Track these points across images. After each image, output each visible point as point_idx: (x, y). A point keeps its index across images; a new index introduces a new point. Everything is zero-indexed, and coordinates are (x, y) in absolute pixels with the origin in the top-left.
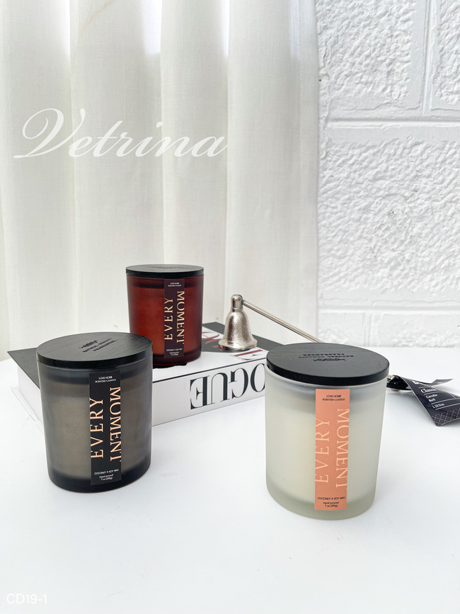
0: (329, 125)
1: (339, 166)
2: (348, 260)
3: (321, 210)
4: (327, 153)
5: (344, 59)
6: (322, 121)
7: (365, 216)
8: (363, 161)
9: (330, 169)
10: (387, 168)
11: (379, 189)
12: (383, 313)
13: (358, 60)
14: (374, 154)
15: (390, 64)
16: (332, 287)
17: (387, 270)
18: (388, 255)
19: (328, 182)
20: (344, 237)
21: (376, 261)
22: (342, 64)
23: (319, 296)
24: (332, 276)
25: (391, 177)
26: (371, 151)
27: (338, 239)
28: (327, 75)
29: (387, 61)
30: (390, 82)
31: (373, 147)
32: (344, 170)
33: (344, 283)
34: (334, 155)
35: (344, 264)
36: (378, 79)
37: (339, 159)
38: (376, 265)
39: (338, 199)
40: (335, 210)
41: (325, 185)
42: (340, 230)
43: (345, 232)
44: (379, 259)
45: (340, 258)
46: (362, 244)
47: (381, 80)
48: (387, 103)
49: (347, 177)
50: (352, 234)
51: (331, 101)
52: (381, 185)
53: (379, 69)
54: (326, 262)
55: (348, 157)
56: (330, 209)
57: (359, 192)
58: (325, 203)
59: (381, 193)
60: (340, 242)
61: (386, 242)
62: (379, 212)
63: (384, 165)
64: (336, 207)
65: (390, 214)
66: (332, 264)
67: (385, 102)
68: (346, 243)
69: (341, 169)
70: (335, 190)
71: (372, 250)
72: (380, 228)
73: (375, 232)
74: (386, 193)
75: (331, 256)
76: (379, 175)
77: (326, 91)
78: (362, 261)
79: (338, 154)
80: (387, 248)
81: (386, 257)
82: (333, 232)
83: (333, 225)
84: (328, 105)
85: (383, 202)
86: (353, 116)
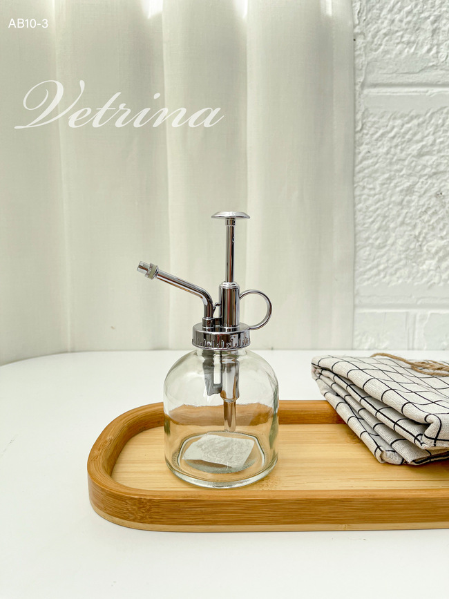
0: (366, 91)
1: (377, 140)
2: (389, 250)
3: (357, 192)
4: (363, 125)
5: (382, 15)
6: (358, 88)
7: (408, 198)
8: (406, 133)
9: (367, 144)
10: (435, 141)
11: (425, 167)
12: (429, 312)
13: (398, 17)
14: (419, 125)
15: (435, 21)
16: (370, 282)
17: (434, 262)
18: (435, 244)
19: (364, 159)
20: (384, 223)
21: (421, 250)
22: (380, 21)
23: (355, 292)
24: (371, 269)
25: (439, 151)
26: (415, 122)
27: (376, 226)
28: (362, 33)
29: (432, 18)
30: (435, 42)
31: (418, 116)
32: (383, 144)
33: (384, 277)
34: (372, 126)
35: (383, 256)
36: (421, 38)
37: (377, 132)
38: (421, 256)
39: (376, 179)
40: (372, 192)
41: (361, 162)
42: (378, 215)
43: (385, 217)
44: (425, 248)
45: (380, 247)
46: (405, 232)
47: (425, 39)
48: (433, 66)
49: (387, 153)
50: (393, 220)
51: (368, 64)
52: (427, 161)
53: (422, 26)
54: (363, 253)
55: (389, 128)
56: (366, 191)
57: (401, 170)
58: (361, 184)
59: (427, 171)
60: (379, 229)
61: (433, 229)
62: (425, 193)
63: (431, 138)
64: (374, 189)
65: (438, 195)
66: (370, 254)
67: (431, 64)
68: (385, 231)
69: (379, 144)
70: (372, 168)
71: (417, 238)
72: (426, 212)
73: (420, 217)
74: (434, 171)
75: (368, 246)
76: (425, 150)
77: (362, 52)
78: (406, 251)
79: (376, 126)
80: (434, 235)
81: (433, 247)
82: (370, 217)
83: (370, 209)
84: (364, 68)
85: (430, 181)
86: (393, 81)
